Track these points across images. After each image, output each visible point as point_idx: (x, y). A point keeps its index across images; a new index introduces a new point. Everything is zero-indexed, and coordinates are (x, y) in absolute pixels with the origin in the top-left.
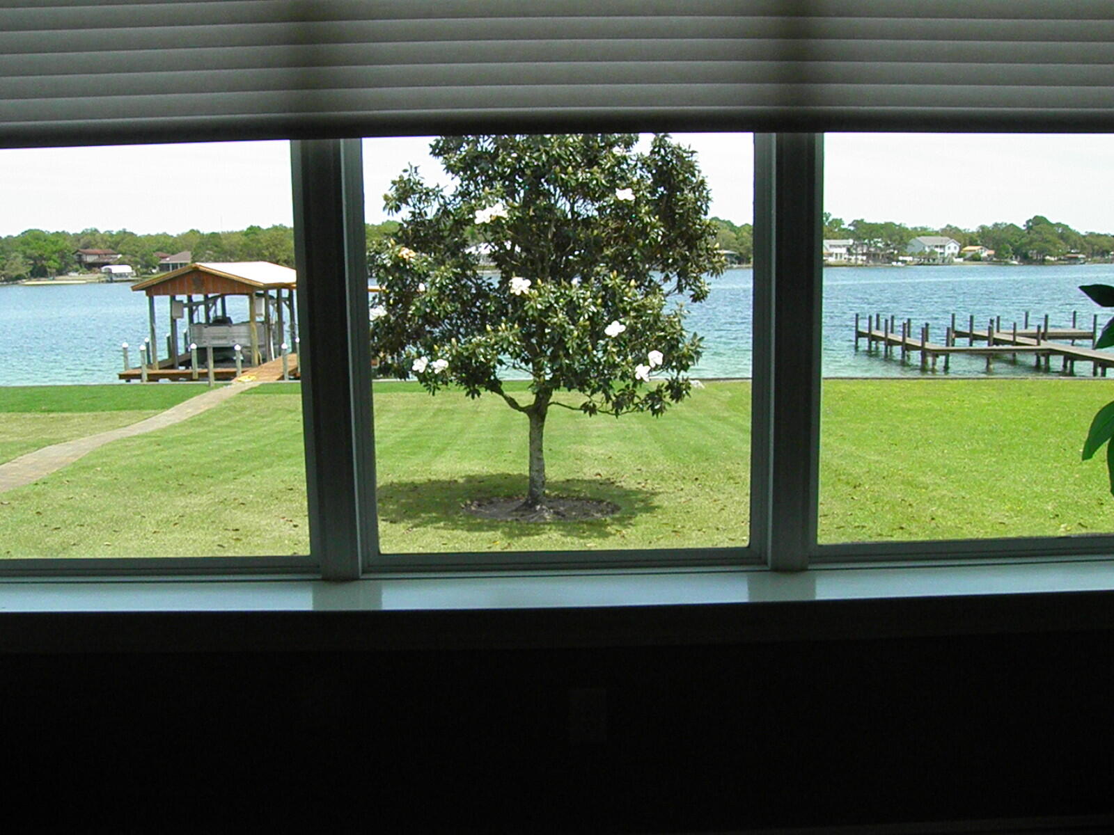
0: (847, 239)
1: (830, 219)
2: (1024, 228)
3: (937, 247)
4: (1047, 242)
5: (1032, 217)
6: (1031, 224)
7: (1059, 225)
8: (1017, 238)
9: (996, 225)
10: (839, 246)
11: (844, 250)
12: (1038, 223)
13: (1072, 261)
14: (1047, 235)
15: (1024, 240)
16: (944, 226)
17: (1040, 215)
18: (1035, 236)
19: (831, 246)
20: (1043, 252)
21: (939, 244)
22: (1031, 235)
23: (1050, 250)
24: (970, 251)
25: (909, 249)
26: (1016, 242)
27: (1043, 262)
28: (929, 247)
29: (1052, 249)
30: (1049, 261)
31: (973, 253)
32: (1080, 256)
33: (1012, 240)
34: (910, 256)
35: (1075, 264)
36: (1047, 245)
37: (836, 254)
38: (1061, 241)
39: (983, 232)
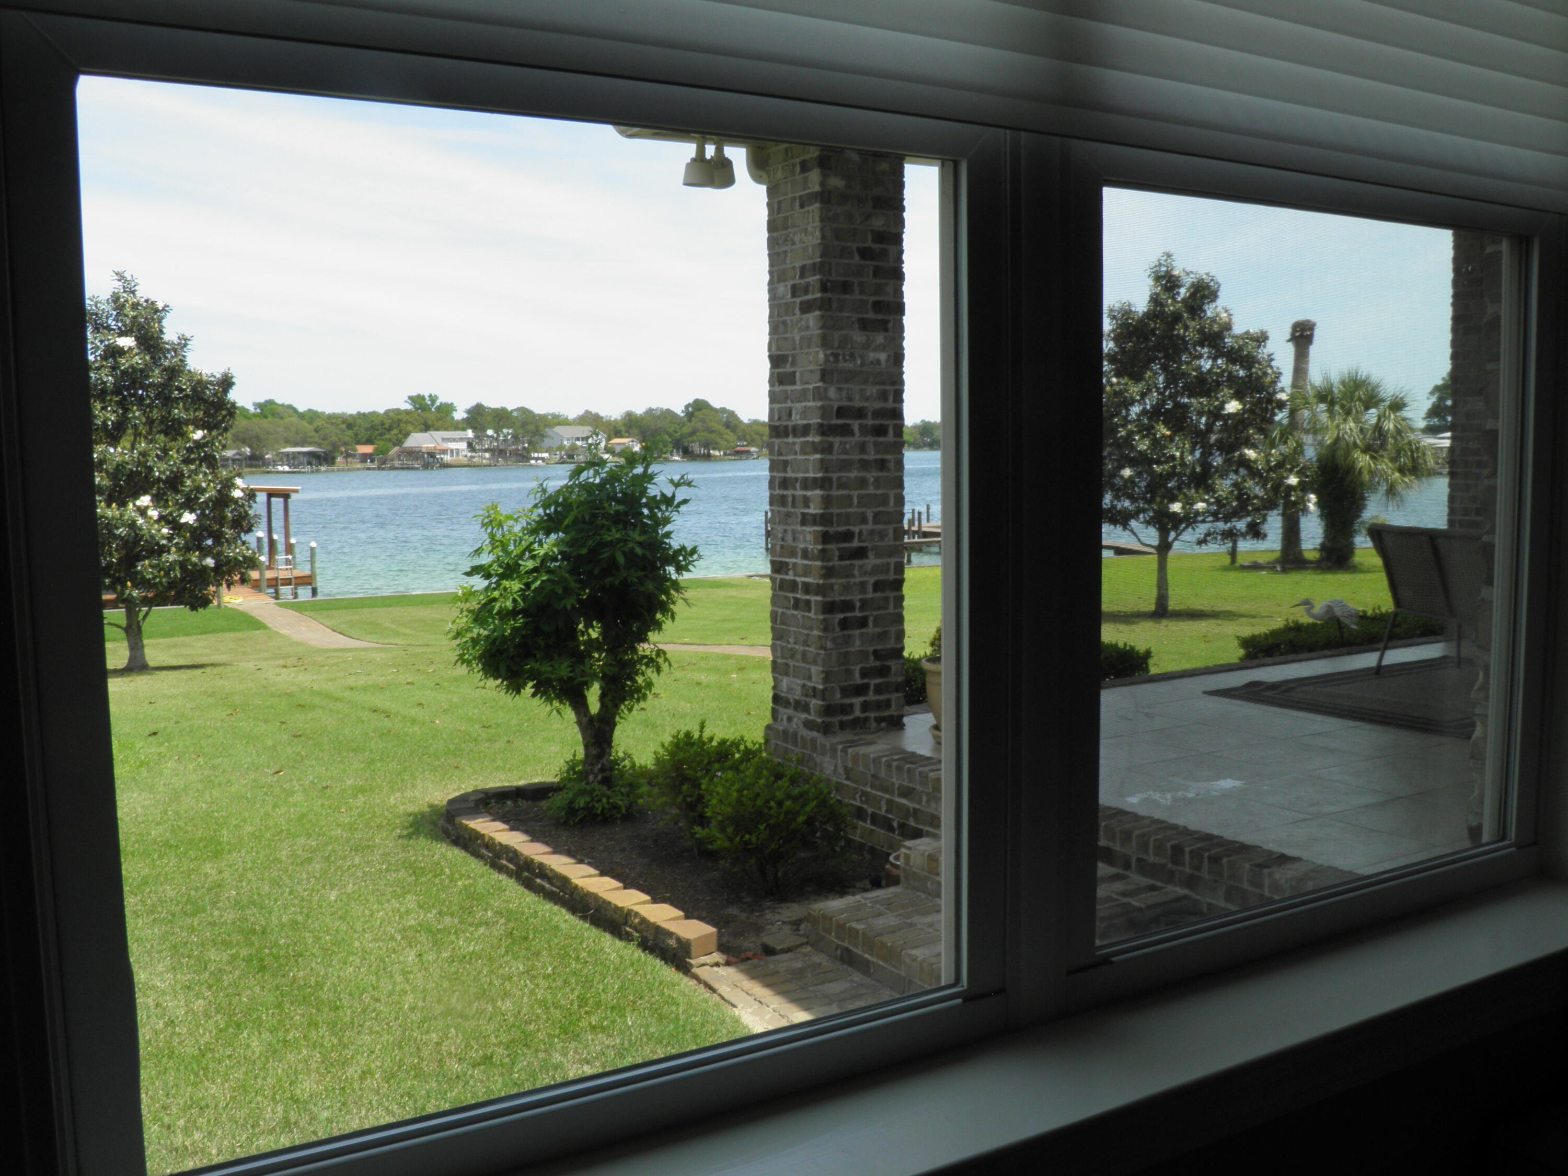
0: (464, 429)
1: (438, 404)
2: (682, 415)
3: (578, 439)
4: (712, 432)
5: (691, 401)
6: (690, 409)
7: (723, 410)
8: (678, 427)
9: (650, 411)
10: (454, 440)
11: (463, 446)
12: (699, 407)
13: (744, 457)
14: (713, 424)
15: (686, 430)
16: (581, 412)
17: (701, 397)
18: (699, 425)
19: (444, 440)
20: (707, 445)
21: (580, 435)
22: (693, 424)
23: (717, 443)
24: (619, 444)
25: (547, 442)
26: (676, 432)
27: (708, 457)
28: (568, 440)
29: (719, 440)
30: (715, 456)
31: (622, 447)
32: (753, 449)
33: (671, 430)
34: (546, 452)
35: (747, 459)
36: (713, 436)
37: (452, 451)
38: (728, 431)
39: (630, 420)
